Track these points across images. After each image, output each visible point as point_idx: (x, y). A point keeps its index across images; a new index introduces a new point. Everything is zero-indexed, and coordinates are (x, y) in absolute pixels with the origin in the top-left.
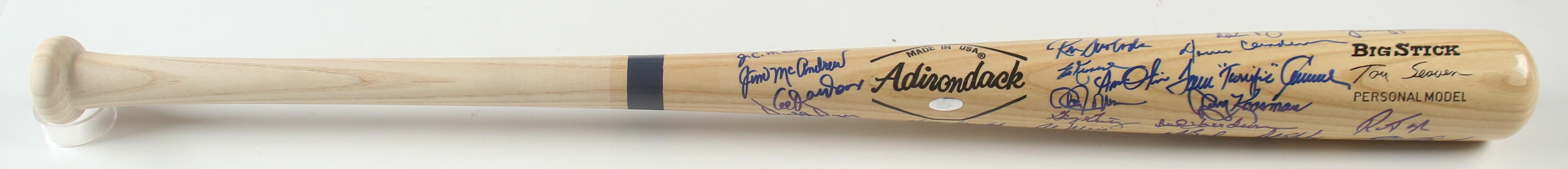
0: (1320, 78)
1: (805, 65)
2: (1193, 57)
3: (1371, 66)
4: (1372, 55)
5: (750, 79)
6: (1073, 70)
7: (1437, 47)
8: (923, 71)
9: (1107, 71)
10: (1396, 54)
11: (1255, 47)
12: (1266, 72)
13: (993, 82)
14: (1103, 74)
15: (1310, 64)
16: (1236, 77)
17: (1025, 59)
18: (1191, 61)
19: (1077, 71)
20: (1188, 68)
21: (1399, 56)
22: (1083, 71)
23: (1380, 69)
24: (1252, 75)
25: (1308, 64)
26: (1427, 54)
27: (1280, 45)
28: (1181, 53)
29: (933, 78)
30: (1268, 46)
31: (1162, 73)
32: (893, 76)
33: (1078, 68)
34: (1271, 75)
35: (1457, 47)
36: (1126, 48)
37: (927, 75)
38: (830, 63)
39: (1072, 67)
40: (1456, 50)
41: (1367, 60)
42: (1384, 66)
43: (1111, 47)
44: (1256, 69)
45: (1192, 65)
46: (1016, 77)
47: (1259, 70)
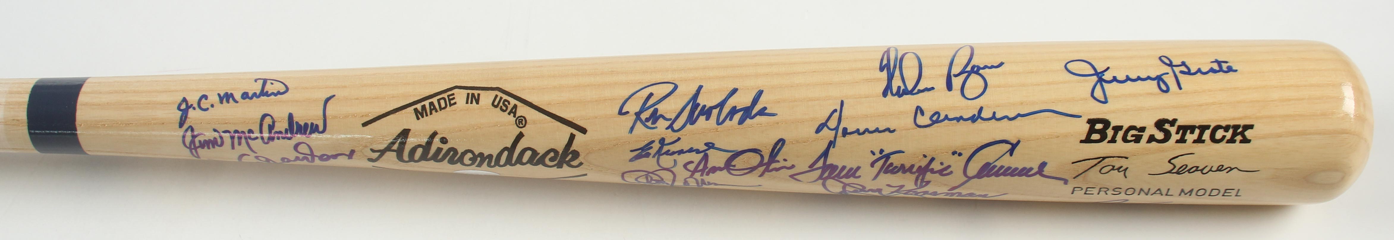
0: (1025, 172)
1: (271, 128)
2: (835, 137)
3: (1104, 158)
4: (1113, 140)
5: (197, 144)
6: (653, 151)
7: (1218, 127)
8: (436, 143)
9: (702, 154)
10: (1152, 139)
11: (934, 122)
12: (942, 164)
13: (537, 159)
14: (696, 158)
15: (1011, 155)
16: (896, 167)
17: (584, 131)
18: (832, 144)
19: (659, 153)
20: (825, 154)
21: (1154, 143)
22: (667, 153)
23: (1117, 163)
24: (920, 167)
25: (1008, 154)
26: (1199, 140)
27: (973, 119)
28: (818, 131)
29: (452, 153)
30: (955, 121)
31: (785, 160)
32: (395, 147)
33: (661, 148)
34: (949, 167)
35: (1251, 127)
36: (737, 117)
37: (442, 149)
38: (306, 124)
39: (652, 148)
40: (1248, 133)
41: (1103, 148)
42: (1127, 158)
43: (715, 112)
44: (928, 159)
45: (832, 150)
46: (570, 156)
47: (933, 159)
